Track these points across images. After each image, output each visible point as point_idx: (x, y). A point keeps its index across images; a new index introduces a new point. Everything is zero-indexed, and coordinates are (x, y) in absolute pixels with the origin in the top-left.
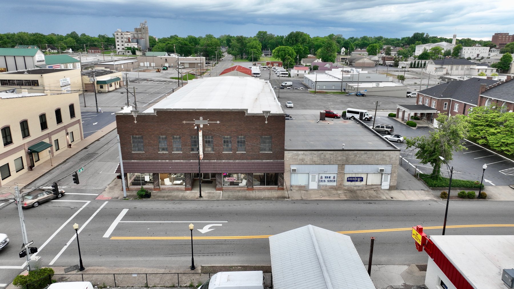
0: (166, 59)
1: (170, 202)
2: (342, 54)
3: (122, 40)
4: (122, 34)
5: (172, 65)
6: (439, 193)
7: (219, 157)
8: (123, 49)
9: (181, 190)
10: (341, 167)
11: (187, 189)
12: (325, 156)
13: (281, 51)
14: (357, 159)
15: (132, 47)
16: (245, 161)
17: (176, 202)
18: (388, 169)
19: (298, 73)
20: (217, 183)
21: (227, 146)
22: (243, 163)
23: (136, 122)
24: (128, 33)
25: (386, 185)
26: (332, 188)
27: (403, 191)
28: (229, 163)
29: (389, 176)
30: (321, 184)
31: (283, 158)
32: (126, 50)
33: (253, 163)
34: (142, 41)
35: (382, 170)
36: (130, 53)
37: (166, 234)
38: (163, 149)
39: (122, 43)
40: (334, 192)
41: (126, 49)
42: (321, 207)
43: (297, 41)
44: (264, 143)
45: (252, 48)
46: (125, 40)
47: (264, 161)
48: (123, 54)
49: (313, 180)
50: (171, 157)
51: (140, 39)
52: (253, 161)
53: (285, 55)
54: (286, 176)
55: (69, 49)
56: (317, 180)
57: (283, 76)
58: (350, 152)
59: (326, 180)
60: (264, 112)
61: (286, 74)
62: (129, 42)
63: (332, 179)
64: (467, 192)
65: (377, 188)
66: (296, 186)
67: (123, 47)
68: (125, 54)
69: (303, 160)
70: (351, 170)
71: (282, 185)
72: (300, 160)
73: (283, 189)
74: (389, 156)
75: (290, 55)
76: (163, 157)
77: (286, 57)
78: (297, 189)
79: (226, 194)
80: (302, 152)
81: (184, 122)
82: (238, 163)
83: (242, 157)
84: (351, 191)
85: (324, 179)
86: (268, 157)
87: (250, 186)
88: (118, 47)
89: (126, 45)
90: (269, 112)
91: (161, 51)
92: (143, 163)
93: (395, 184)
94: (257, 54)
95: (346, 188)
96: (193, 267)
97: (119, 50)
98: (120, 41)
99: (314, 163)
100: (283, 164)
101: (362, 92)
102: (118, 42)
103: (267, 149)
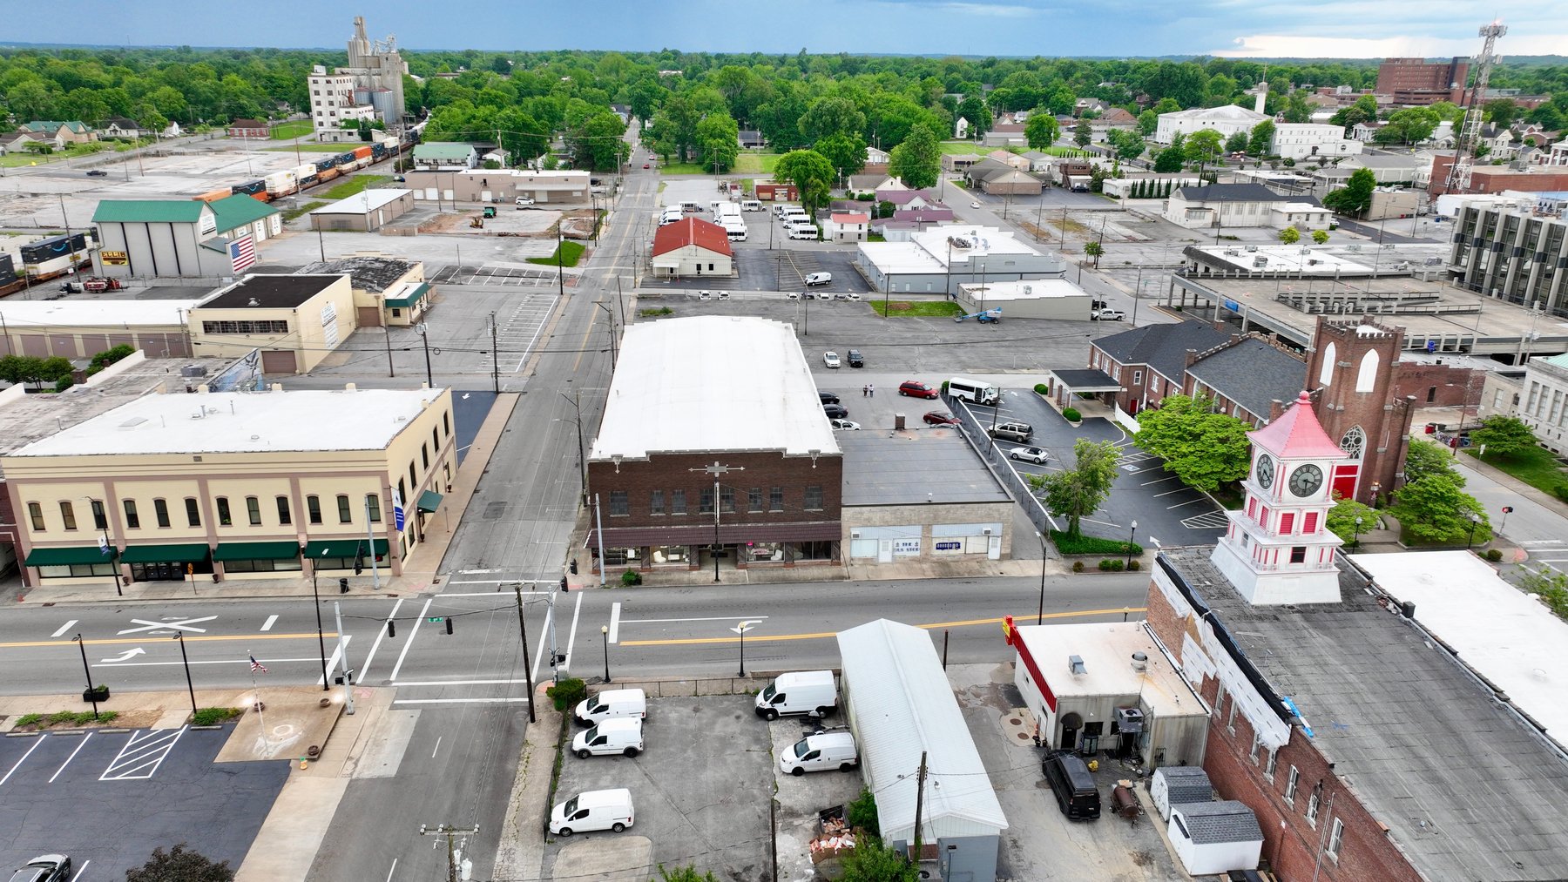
0: (485, 181)
1: (676, 590)
2: (958, 136)
3: (331, 98)
4: (328, 82)
5: (502, 195)
6: (1072, 563)
7: (743, 519)
8: (334, 125)
9: (683, 570)
10: (927, 528)
11: (692, 569)
12: (902, 513)
13: (797, 164)
14: (951, 516)
15: (360, 120)
16: (782, 524)
17: (684, 590)
18: (996, 528)
19: (842, 231)
20: (739, 557)
21: (755, 502)
22: (779, 527)
23: (617, 471)
24: (346, 78)
25: (994, 554)
26: (914, 559)
27: (1020, 561)
28: (757, 528)
29: (1000, 539)
30: (897, 554)
31: (839, 518)
32: (342, 128)
33: (794, 527)
34: (384, 99)
35: (987, 532)
36: (356, 138)
37: (691, 637)
38: (658, 510)
39: (332, 108)
40: (916, 566)
41: (343, 124)
42: (898, 591)
43: (835, 125)
44: (811, 496)
45: (712, 136)
46: (340, 98)
47: (811, 523)
48: (335, 138)
49: (885, 549)
50: (670, 521)
51: (380, 91)
52: (794, 524)
53: (808, 177)
54: (844, 545)
56: (890, 548)
58: (940, 506)
59: (905, 548)
60: (810, 452)
62: (351, 104)
63: (913, 546)
64: (1112, 560)
65: (981, 558)
66: (860, 559)
67: (334, 119)
68: (339, 139)
69: (869, 520)
70: (942, 533)
71: (838, 557)
72: (865, 520)
73: (839, 564)
74: (998, 510)
75: (819, 176)
76: (657, 521)
77: (809, 180)
78: (860, 563)
79: (755, 574)
80: (868, 508)
81: (691, 470)
82: (770, 527)
83: (777, 518)
84: (943, 564)
85: (901, 546)
86: (817, 517)
87: (788, 560)
88: (320, 119)
89: (342, 113)
90: (819, 452)
91: (453, 141)
92: (627, 532)
93: (1008, 551)
94: (727, 152)
95: (935, 559)
96: (742, 674)
97: (321, 130)
98: (324, 102)
99: (887, 524)
100: (839, 526)
101: (991, 313)
102: (318, 103)
103: (816, 504)
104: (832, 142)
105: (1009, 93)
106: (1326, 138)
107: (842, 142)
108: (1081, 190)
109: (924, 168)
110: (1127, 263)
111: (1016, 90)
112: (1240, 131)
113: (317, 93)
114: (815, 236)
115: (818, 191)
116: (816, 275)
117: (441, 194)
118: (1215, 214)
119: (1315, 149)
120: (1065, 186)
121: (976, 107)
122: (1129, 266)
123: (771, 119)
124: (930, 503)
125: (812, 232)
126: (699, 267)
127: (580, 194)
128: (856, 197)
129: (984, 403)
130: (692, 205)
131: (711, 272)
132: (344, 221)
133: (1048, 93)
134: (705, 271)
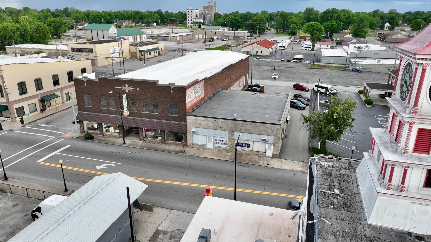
0: (215, 33)
1: (103, 144)
2: (385, 29)
3: (192, 16)
4: (191, 11)
5: (220, 37)
7: (141, 116)
8: (192, 23)
9: (117, 137)
10: (232, 133)
11: (120, 137)
12: (218, 123)
13: (310, 26)
14: (244, 128)
15: (199, 22)
16: (158, 120)
18: (271, 139)
19: (320, 47)
20: (140, 135)
21: (146, 107)
22: (157, 122)
23: (86, 85)
24: (197, 11)
25: (269, 153)
26: (225, 149)
27: (284, 160)
28: (147, 121)
29: (272, 146)
30: (216, 145)
31: (186, 121)
32: (194, 24)
33: (164, 123)
34: (208, 17)
35: (265, 140)
36: (197, 27)
38: (104, 106)
40: (225, 153)
42: (211, 164)
43: (331, 17)
44: (171, 107)
45: (292, 23)
46: (194, 16)
47: (172, 122)
50: (109, 112)
52: (164, 121)
53: (313, 31)
54: (189, 135)
55: (154, 23)
56: (212, 141)
57: (306, 50)
58: (238, 122)
59: (220, 142)
60: (169, 83)
61: (310, 48)
62: (197, 17)
63: (224, 142)
65: (261, 155)
66: (197, 145)
68: (193, 27)
69: (200, 124)
70: (239, 137)
71: (186, 142)
72: (199, 124)
73: (187, 146)
74: (271, 128)
75: (318, 31)
76: (104, 112)
77: (314, 32)
78: (198, 147)
79: (147, 144)
80: (200, 118)
81: (116, 87)
82: (153, 122)
83: (155, 117)
84: (239, 154)
85: (218, 142)
86: (175, 119)
87: (163, 140)
88: (188, 21)
89: (194, 20)
90: (174, 84)
91: (218, 26)
92: (91, 115)
93: (278, 153)
94: (296, 28)
96: (66, 190)
97: (188, 24)
98: (190, 17)
99: (209, 128)
100: (185, 126)
101: (357, 68)
102: (188, 17)
103: (174, 112)
109: (362, 32)
113: (188, 14)
115: (317, 35)
121: (393, 19)
124: (235, 120)
126: (257, 52)
127: (242, 37)
131: (261, 54)
132: (165, 39)
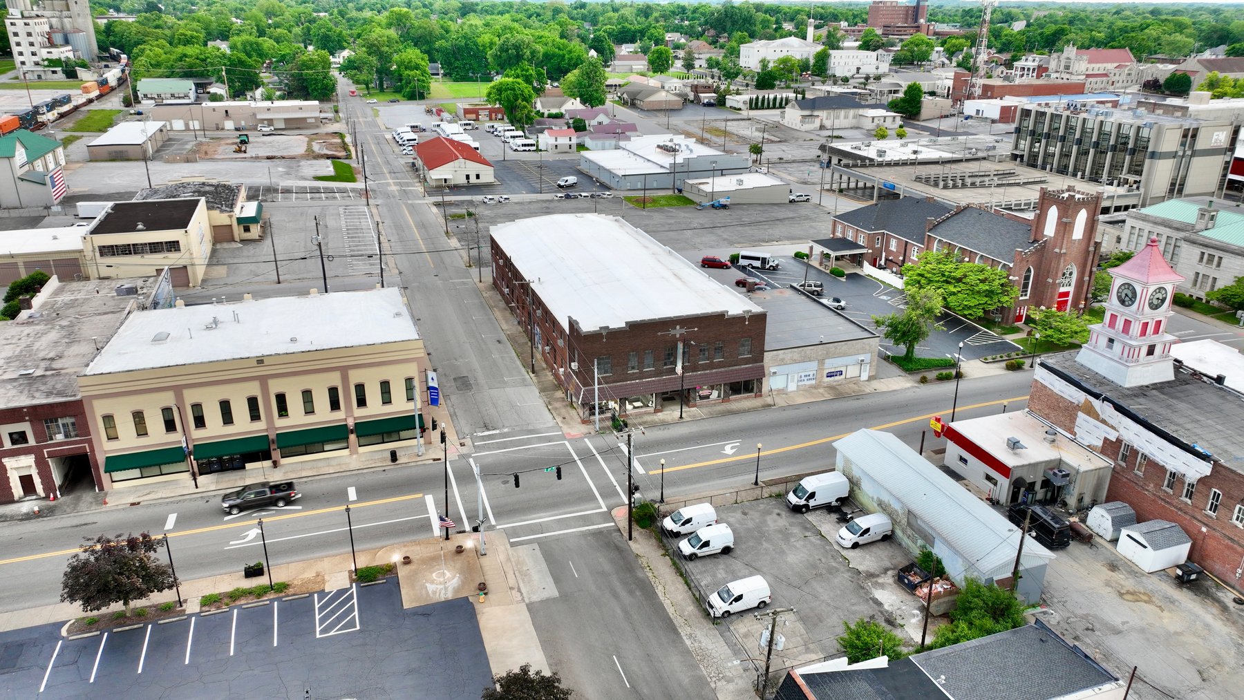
0: (227, 112)
1: (656, 428)
3: (31, 39)
4: (27, 24)
5: (243, 123)
6: (918, 377)
7: (696, 368)
8: (37, 64)
9: (649, 413)
10: (821, 362)
11: (656, 411)
12: (805, 353)
13: (506, 90)
14: (838, 351)
15: (63, 59)
16: (723, 369)
17: (662, 427)
18: (866, 357)
19: (556, 143)
20: (691, 399)
21: (704, 354)
22: (721, 372)
23: (604, 340)
24: (42, 20)
25: (865, 376)
26: (812, 387)
27: (881, 380)
28: (705, 374)
29: (869, 365)
30: (800, 383)
31: (763, 361)
32: (45, 67)
33: (731, 371)
34: (78, 40)
35: (862, 361)
36: (60, 76)
37: (696, 461)
38: (633, 368)
39: (33, 49)
40: (813, 391)
41: (46, 63)
44: (744, 346)
45: (411, 69)
46: (40, 39)
47: (743, 366)
48: (39, 77)
49: (792, 381)
50: (642, 375)
51: (74, 32)
52: (731, 368)
53: (516, 100)
54: (766, 380)
56: (796, 380)
57: (525, 151)
58: (831, 345)
59: (806, 378)
60: (744, 312)
62: (52, 44)
63: (811, 377)
64: (944, 372)
65: (856, 380)
66: (774, 390)
67: (35, 59)
68: (43, 77)
69: (782, 360)
70: (831, 365)
71: (760, 391)
72: (780, 360)
73: (761, 396)
74: (869, 344)
76: (633, 377)
78: (775, 393)
79: (705, 411)
80: (782, 351)
81: (659, 334)
82: (716, 373)
83: (720, 365)
84: (831, 388)
85: (803, 378)
86: (747, 361)
87: (725, 399)
88: (21, 58)
89: (44, 53)
90: (750, 311)
91: (168, 77)
93: (874, 374)
95: (825, 385)
96: (756, 483)
97: (23, 68)
98: (24, 44)
99: (795, 362)
100: (762, 367)
101: (723, 201)
102: (18, 44)
103: (746, 353)
104: (519, 71)
105: (614, 30)
106: (865, 60)
107: (527, 70)
108: (709, 105)
109: (596, 91)
110: (780, 159)
111: (619, 27)
112: (804, 57)
113: (16, 34)
114: (534, 148)
116: (566, 178)
117: (187, 125)
118: (822, 120)
119: (858, 69)
120: (697, 101)
121: (603, 41)
122: (782, 161)
123: (448, 53)
124: (821, 344)
125: (532, 145)
126: (468, 177)
127: (313, 121)
128: (546, 115)
129: (769, 269)
130: (417, 127)
131: (478, 181)
132: (121, 152)
133: (643, 29)
134: (473, 180)
